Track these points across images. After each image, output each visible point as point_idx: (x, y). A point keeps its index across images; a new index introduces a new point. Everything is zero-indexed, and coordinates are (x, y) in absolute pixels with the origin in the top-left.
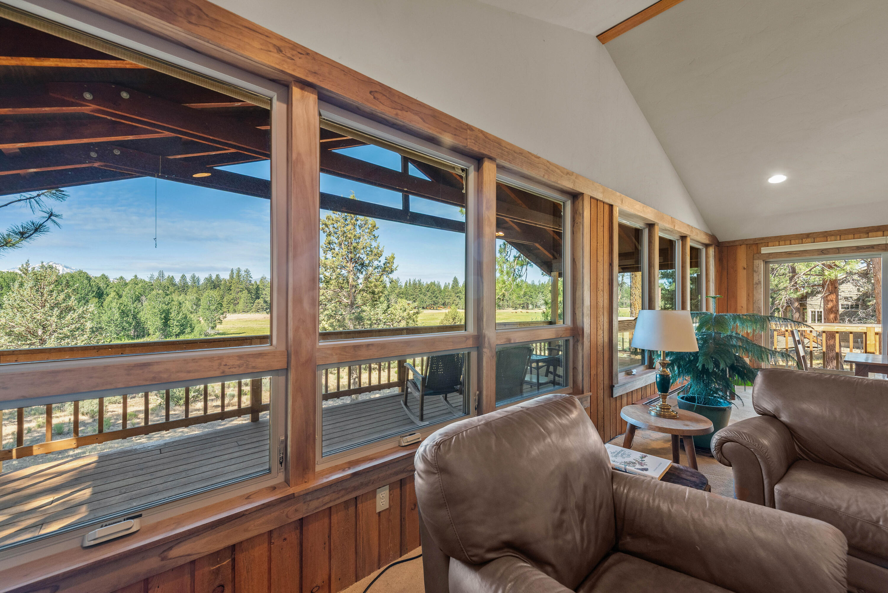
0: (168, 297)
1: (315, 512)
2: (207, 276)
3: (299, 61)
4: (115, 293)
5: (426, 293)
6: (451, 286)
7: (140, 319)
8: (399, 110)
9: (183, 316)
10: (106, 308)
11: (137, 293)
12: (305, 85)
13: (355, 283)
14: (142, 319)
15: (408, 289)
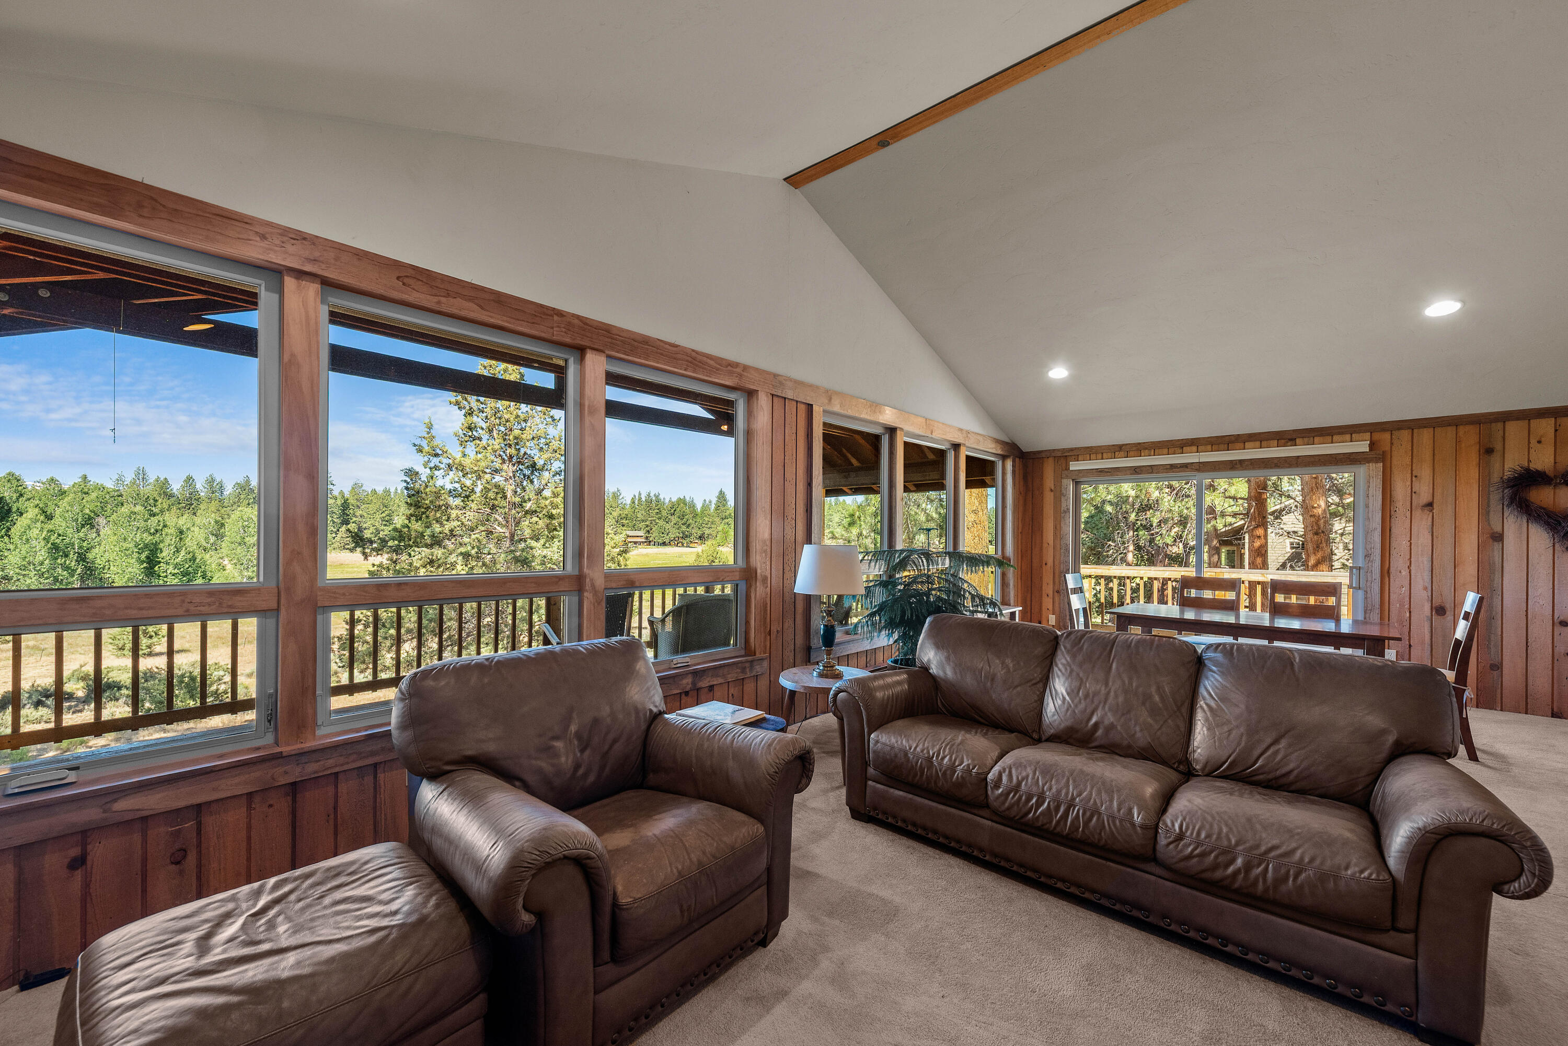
0: (154, 520)
1: (313, 776)
2: (241, 480)
3: (290, 248)
4: (37, 510)
5: (670, 517)
6: (713, 506)
7: (93, 562)
8: (444, 296)
9: (188, 556)
10: (16, 539)
11: (87, 511)
12: (300, 274)
13: (517, 499)
14: (98, 561)
15: (636, 511)
